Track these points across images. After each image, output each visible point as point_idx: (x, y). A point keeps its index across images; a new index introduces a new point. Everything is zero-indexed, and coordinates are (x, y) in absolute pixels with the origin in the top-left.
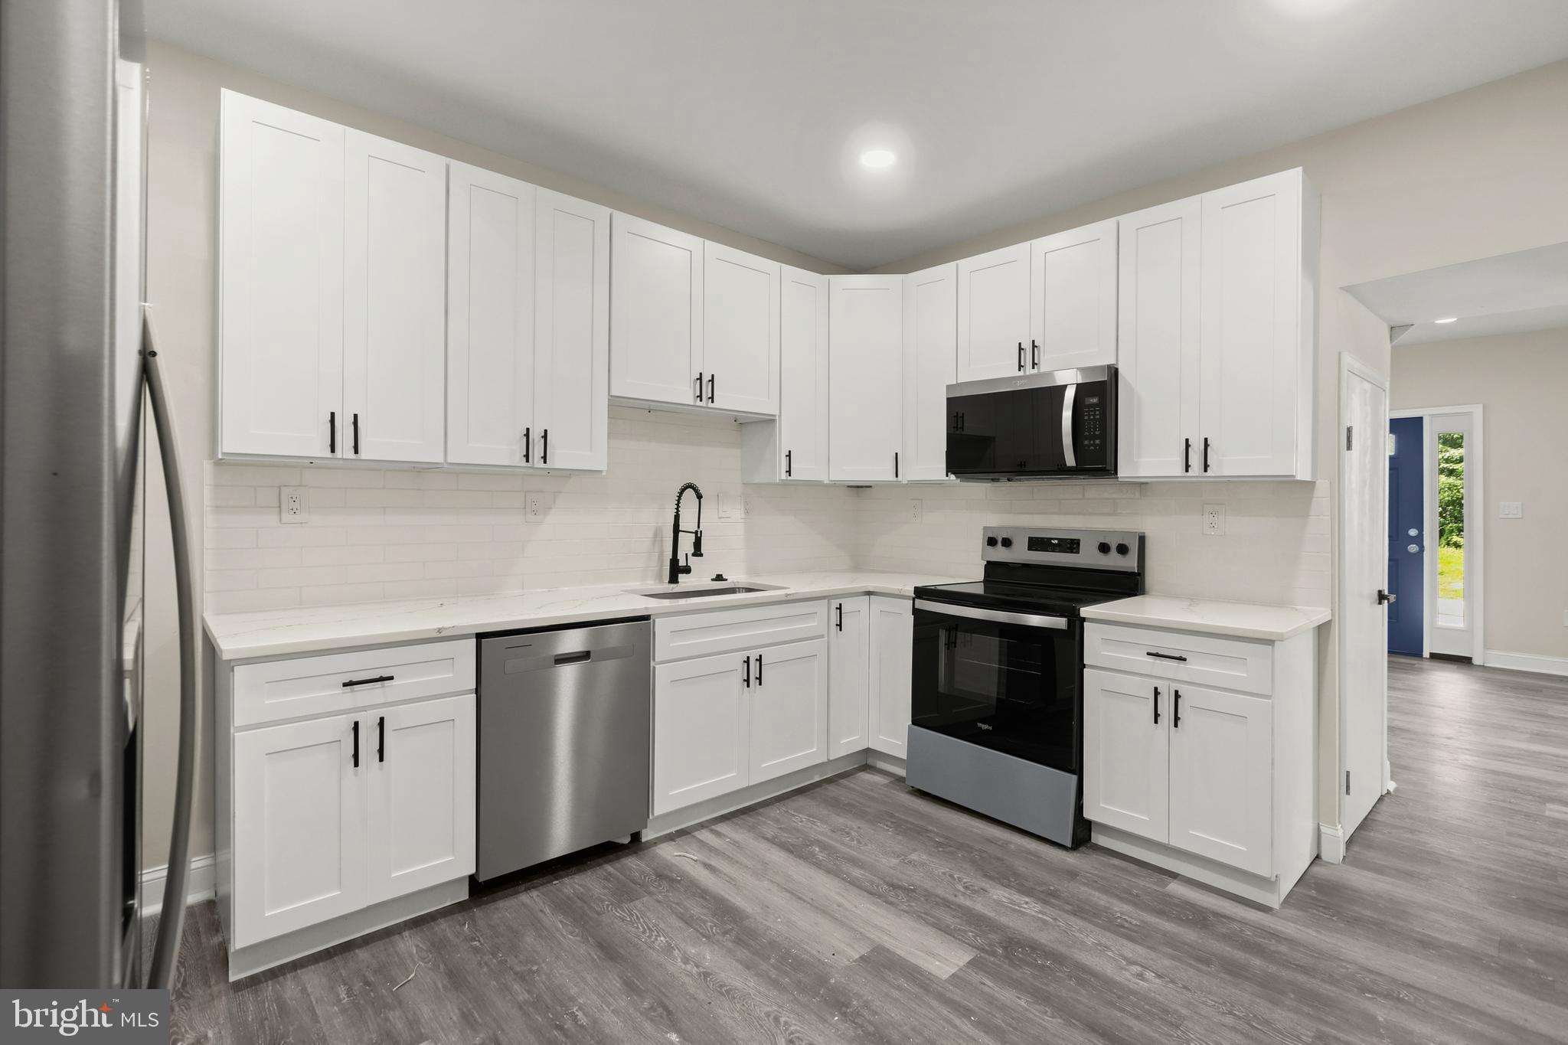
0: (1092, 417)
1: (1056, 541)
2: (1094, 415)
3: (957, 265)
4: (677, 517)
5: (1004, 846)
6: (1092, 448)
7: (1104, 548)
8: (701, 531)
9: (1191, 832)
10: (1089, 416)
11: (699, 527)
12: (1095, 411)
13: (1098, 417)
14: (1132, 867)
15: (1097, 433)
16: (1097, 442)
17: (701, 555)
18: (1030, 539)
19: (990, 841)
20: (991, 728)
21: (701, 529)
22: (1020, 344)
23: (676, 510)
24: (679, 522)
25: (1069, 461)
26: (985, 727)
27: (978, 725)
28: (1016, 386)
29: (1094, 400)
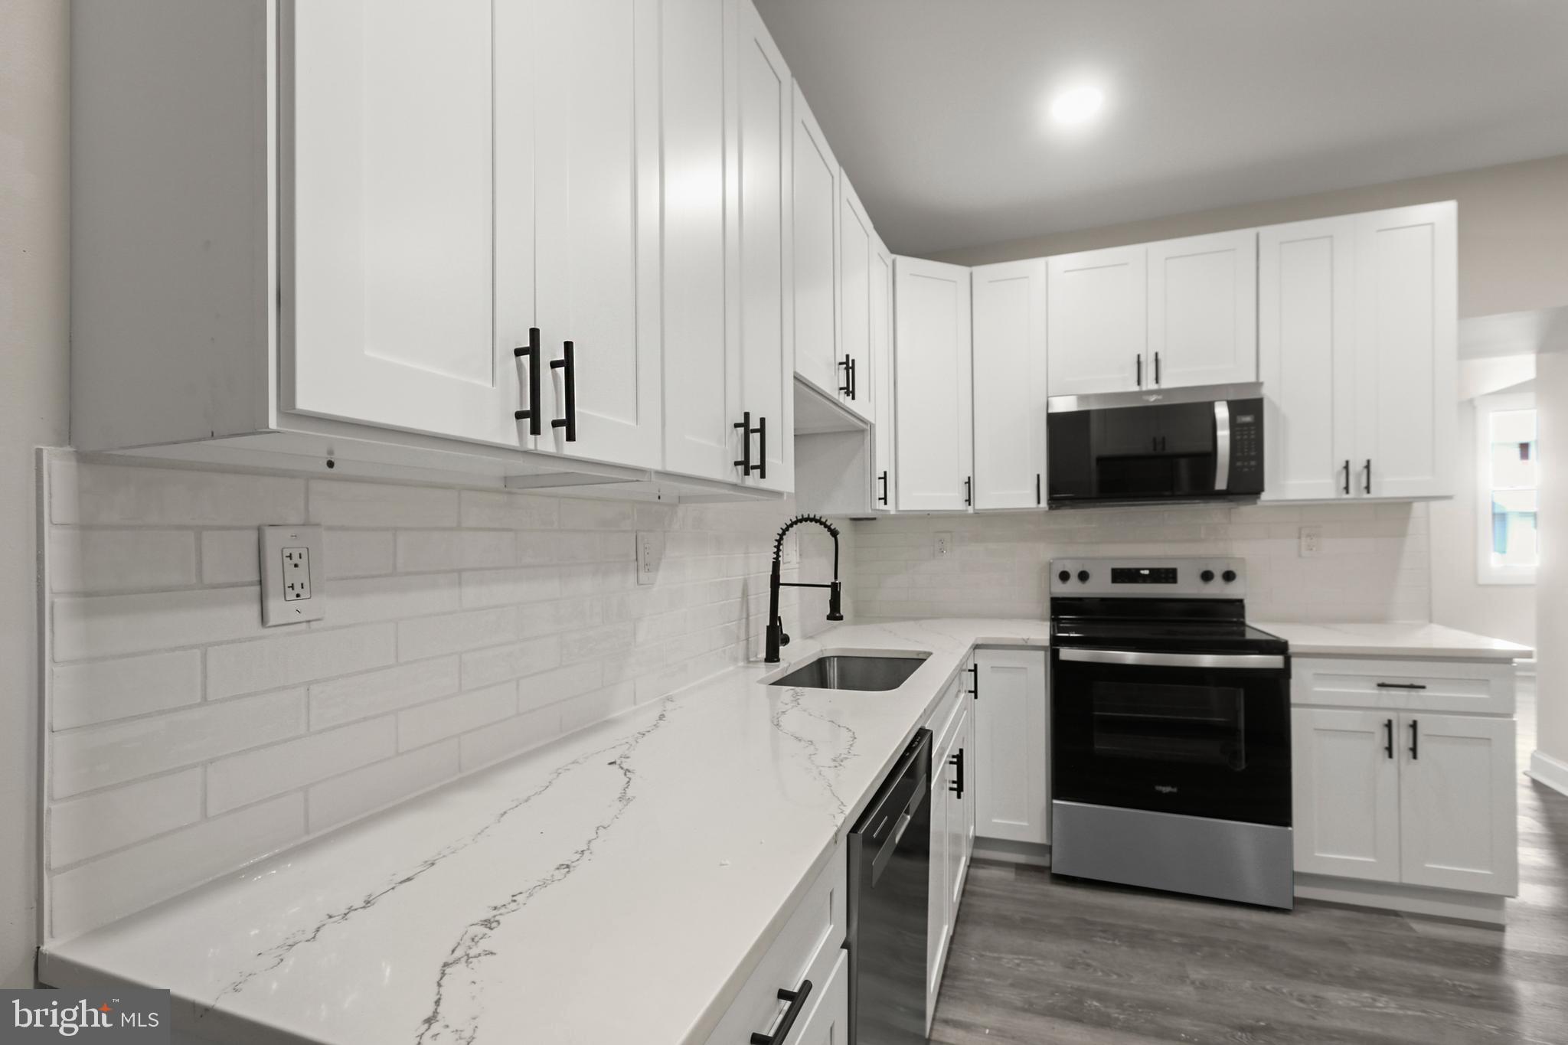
0: (1246, 437)
1: (1146, 572)
3: (1047, 264)
4: (776, 566)
5: (1234, 926)
6: (1246, 470)
8: (840, 583)
9: (1427, 865)
10: (1242, 435)
11: (836, 577)
13: (1253, 437)
14: (1361, 916)
16: (1253, 463)
17: (841, 618)
18: (1114, 570)
19: (1219, 924)
20: (1175, 790)
21: (839, 580)
22: (1139, 356)
23: (775, 556)
24: (781, 572)
25: (1221, 483)
26: (1166, 789)
27: (1159, 788)
28: (1148, 401)
29: (1248, 419)
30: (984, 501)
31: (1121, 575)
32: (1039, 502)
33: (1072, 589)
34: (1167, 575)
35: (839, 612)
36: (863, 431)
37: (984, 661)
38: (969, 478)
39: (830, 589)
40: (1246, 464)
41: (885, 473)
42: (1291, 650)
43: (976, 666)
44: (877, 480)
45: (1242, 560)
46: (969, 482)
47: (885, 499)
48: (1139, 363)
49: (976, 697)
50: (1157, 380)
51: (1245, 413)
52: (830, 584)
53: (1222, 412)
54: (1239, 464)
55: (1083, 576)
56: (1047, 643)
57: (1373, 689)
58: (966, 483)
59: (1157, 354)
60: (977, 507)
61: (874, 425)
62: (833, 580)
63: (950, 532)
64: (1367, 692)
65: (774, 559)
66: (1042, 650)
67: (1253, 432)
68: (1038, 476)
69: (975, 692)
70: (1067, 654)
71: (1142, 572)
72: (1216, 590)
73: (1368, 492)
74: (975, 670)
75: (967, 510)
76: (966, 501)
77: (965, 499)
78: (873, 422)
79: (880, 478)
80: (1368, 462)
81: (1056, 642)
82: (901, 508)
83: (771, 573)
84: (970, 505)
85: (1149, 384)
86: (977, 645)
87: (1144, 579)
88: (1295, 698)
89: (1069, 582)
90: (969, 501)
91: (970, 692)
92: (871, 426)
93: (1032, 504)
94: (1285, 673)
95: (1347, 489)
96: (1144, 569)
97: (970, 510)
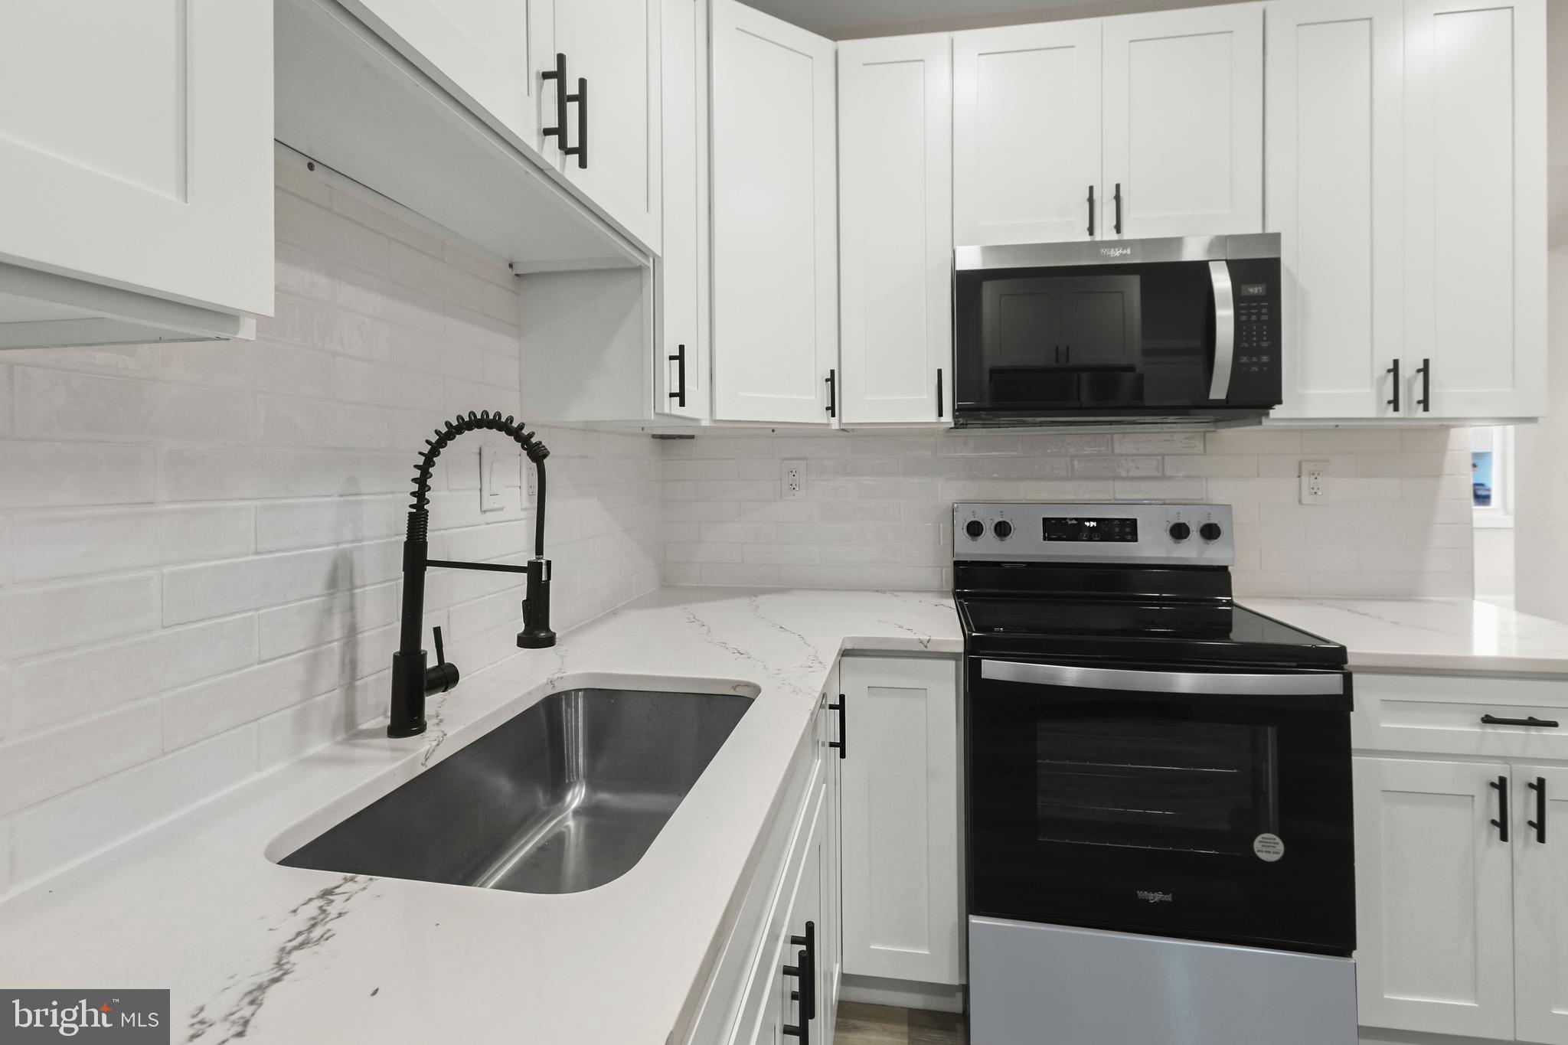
0: (1254, 318)
1: (1093, 524)
2: (1259, 314)
4: (418, 521)
6: (1255, 369)
7: (1179, 532)
8: (549, 563)
11: (539, 550)
12: (1260, 308)
13: (1264, 318)
15: (1265, 344)
16: (1265, 359)
17: (550, 641)
18: (1046, 521)
20: (1169, 898)
21: (546, 557)
22: (1091, 189)
23: (414, 501)
24: (430, 536)
25: (1219, 390)
26: (1155, 897)
27: (1142, 894)
28: (1108, 257)
29: (1256, 290)
30: (853, 413)
31: (1056, 529)
32: (940, 414)
33: (988, 548)
34: (1126, 530)
35: (546, 628)
36: (639, 270)
37: (855, 684)
38: (832, 372)
39: (525, 575)
40: (1254, 359)
41: (682, 348)
42: (1352, 661)
43: (842, 698)
44: (666, 361)
45: (1227, 508)
46: (832, 380)
47: (681, 395)
48: (1091, 200)
49: (843, 756)
50: (1118, 228)
51: (1255, 282)
52: (526, 565)
53: (1221, 281)
54: (1244, 359)
55: (1003, 530)
56: (960, 649)
57: (1472, 725)
58: (827, 380)
59: (1118, 186)
60: (844, 421)
61: (661, 259)
62: (533, 558)
63: (805, 459)
64: (1465, 730)
65: (412, 506)
66: (952, 659)
67: (1264, 311)
68: (940, 372)
69: (841, 745)
70: (994, 669)
71: (1087, 524)
72: (1193, 552)
73: (1426, 409)
74: (841, 707)
75: (828, 425)
76: (827, 409)
77: (826, 406)
78: (659, 253)
79: (672, 358)
80: (1426, 362)
81: (975, 650)
82: (720, 415)
83: (404, 538)
84: (833, 415)
85: (1105, 232)
86: (845, 650)
87: (1093, 535)
88: (1356, 743)
89: (981, 539)
90: (832, 409)
91: (832, 745)
92: (657, 260)
93: (931, 416)
94: (1344, 702)
95: (1395, 403)
96: (1089, 520)
97: (834, 423)
